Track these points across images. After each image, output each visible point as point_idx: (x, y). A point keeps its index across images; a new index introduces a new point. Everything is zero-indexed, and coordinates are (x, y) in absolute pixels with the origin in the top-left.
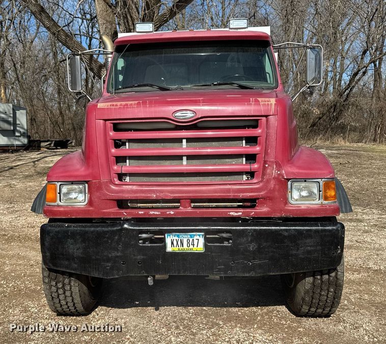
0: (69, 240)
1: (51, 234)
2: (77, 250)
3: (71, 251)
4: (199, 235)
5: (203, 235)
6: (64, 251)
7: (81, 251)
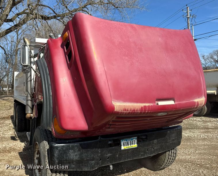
0: (70, 150)
1: (59, 149)
2: (76, 156)
3: (72, 157)
4: (135, 139)
5: (136, 138)
6: (68, 158)
7: (78, 156)
